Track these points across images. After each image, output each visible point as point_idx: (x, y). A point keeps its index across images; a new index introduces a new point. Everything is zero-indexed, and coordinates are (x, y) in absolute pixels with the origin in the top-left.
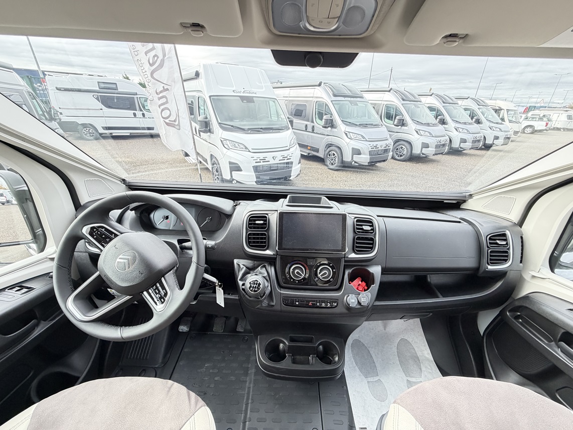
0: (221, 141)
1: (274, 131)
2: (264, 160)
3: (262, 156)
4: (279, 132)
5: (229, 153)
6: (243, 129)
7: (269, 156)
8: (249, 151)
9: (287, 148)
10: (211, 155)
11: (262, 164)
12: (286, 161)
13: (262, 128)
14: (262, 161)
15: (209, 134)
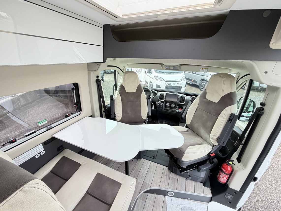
0: (155, 77)
1: (176, 73)
2: (170, 84)
3: (169, 83)
4: (178, 74)
5: (157, 81)
6: (164, 73)
7: (172, 83)
8: (164, 81)
9: (180, 80)
10: (150, 82)
11: (169, 86)
12: (179, 86)
13: (171, 72)
14: (169, 85)
15: (150, 74)
